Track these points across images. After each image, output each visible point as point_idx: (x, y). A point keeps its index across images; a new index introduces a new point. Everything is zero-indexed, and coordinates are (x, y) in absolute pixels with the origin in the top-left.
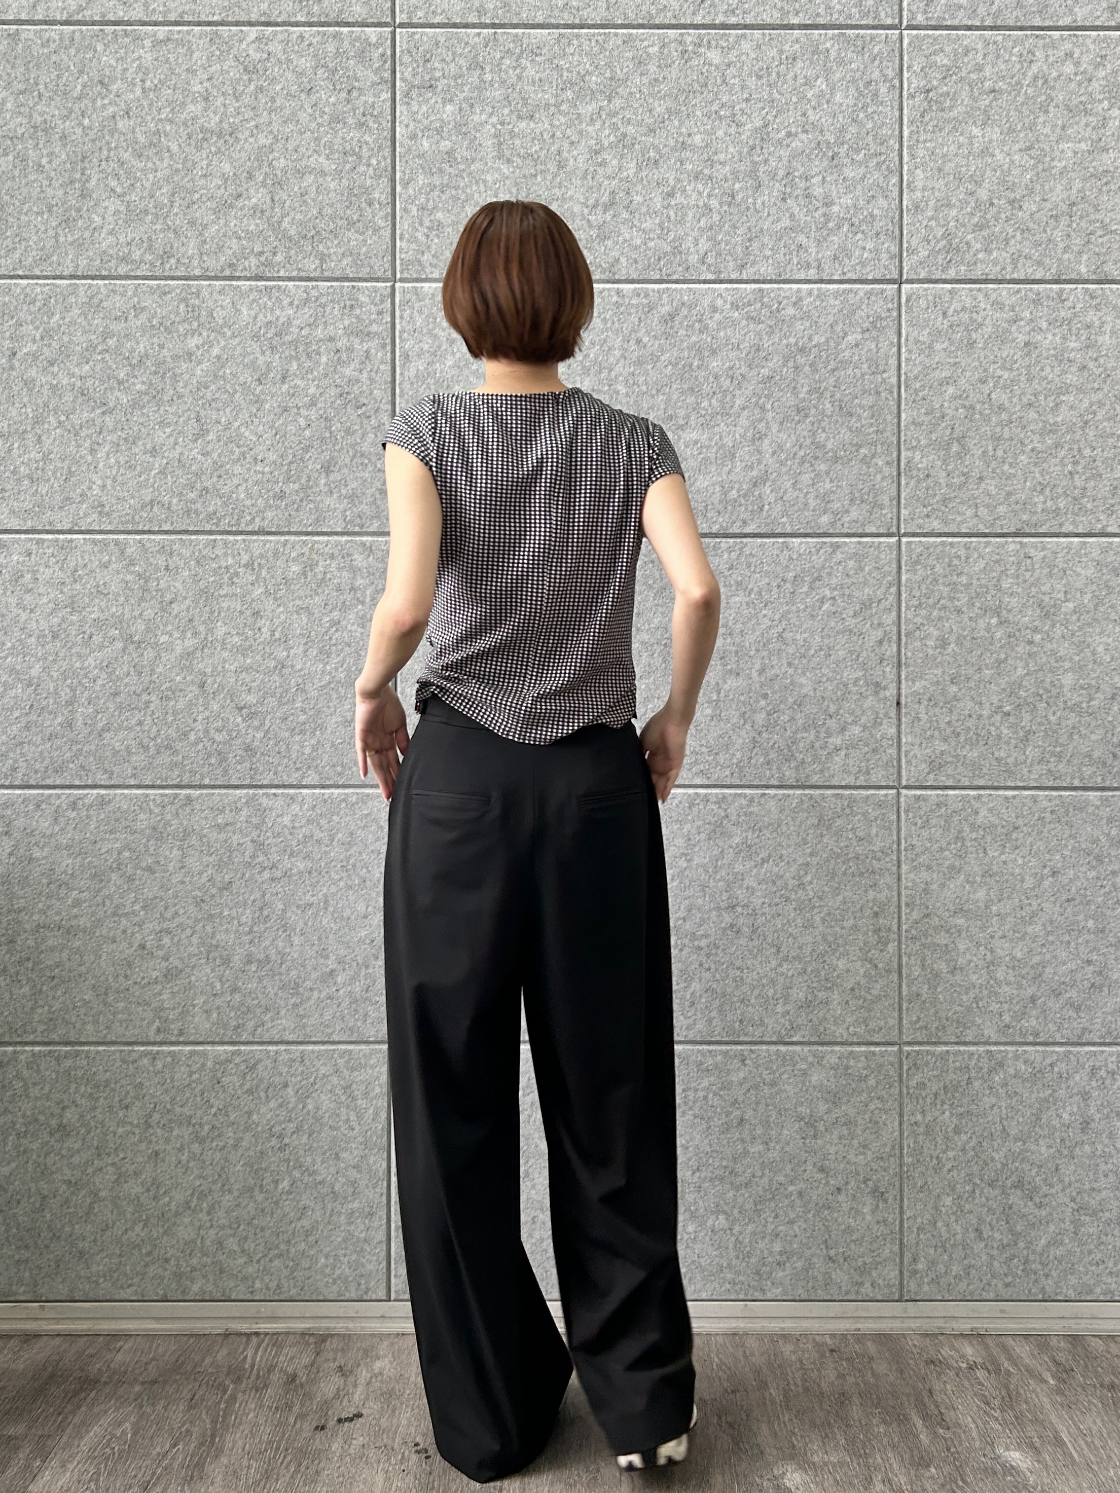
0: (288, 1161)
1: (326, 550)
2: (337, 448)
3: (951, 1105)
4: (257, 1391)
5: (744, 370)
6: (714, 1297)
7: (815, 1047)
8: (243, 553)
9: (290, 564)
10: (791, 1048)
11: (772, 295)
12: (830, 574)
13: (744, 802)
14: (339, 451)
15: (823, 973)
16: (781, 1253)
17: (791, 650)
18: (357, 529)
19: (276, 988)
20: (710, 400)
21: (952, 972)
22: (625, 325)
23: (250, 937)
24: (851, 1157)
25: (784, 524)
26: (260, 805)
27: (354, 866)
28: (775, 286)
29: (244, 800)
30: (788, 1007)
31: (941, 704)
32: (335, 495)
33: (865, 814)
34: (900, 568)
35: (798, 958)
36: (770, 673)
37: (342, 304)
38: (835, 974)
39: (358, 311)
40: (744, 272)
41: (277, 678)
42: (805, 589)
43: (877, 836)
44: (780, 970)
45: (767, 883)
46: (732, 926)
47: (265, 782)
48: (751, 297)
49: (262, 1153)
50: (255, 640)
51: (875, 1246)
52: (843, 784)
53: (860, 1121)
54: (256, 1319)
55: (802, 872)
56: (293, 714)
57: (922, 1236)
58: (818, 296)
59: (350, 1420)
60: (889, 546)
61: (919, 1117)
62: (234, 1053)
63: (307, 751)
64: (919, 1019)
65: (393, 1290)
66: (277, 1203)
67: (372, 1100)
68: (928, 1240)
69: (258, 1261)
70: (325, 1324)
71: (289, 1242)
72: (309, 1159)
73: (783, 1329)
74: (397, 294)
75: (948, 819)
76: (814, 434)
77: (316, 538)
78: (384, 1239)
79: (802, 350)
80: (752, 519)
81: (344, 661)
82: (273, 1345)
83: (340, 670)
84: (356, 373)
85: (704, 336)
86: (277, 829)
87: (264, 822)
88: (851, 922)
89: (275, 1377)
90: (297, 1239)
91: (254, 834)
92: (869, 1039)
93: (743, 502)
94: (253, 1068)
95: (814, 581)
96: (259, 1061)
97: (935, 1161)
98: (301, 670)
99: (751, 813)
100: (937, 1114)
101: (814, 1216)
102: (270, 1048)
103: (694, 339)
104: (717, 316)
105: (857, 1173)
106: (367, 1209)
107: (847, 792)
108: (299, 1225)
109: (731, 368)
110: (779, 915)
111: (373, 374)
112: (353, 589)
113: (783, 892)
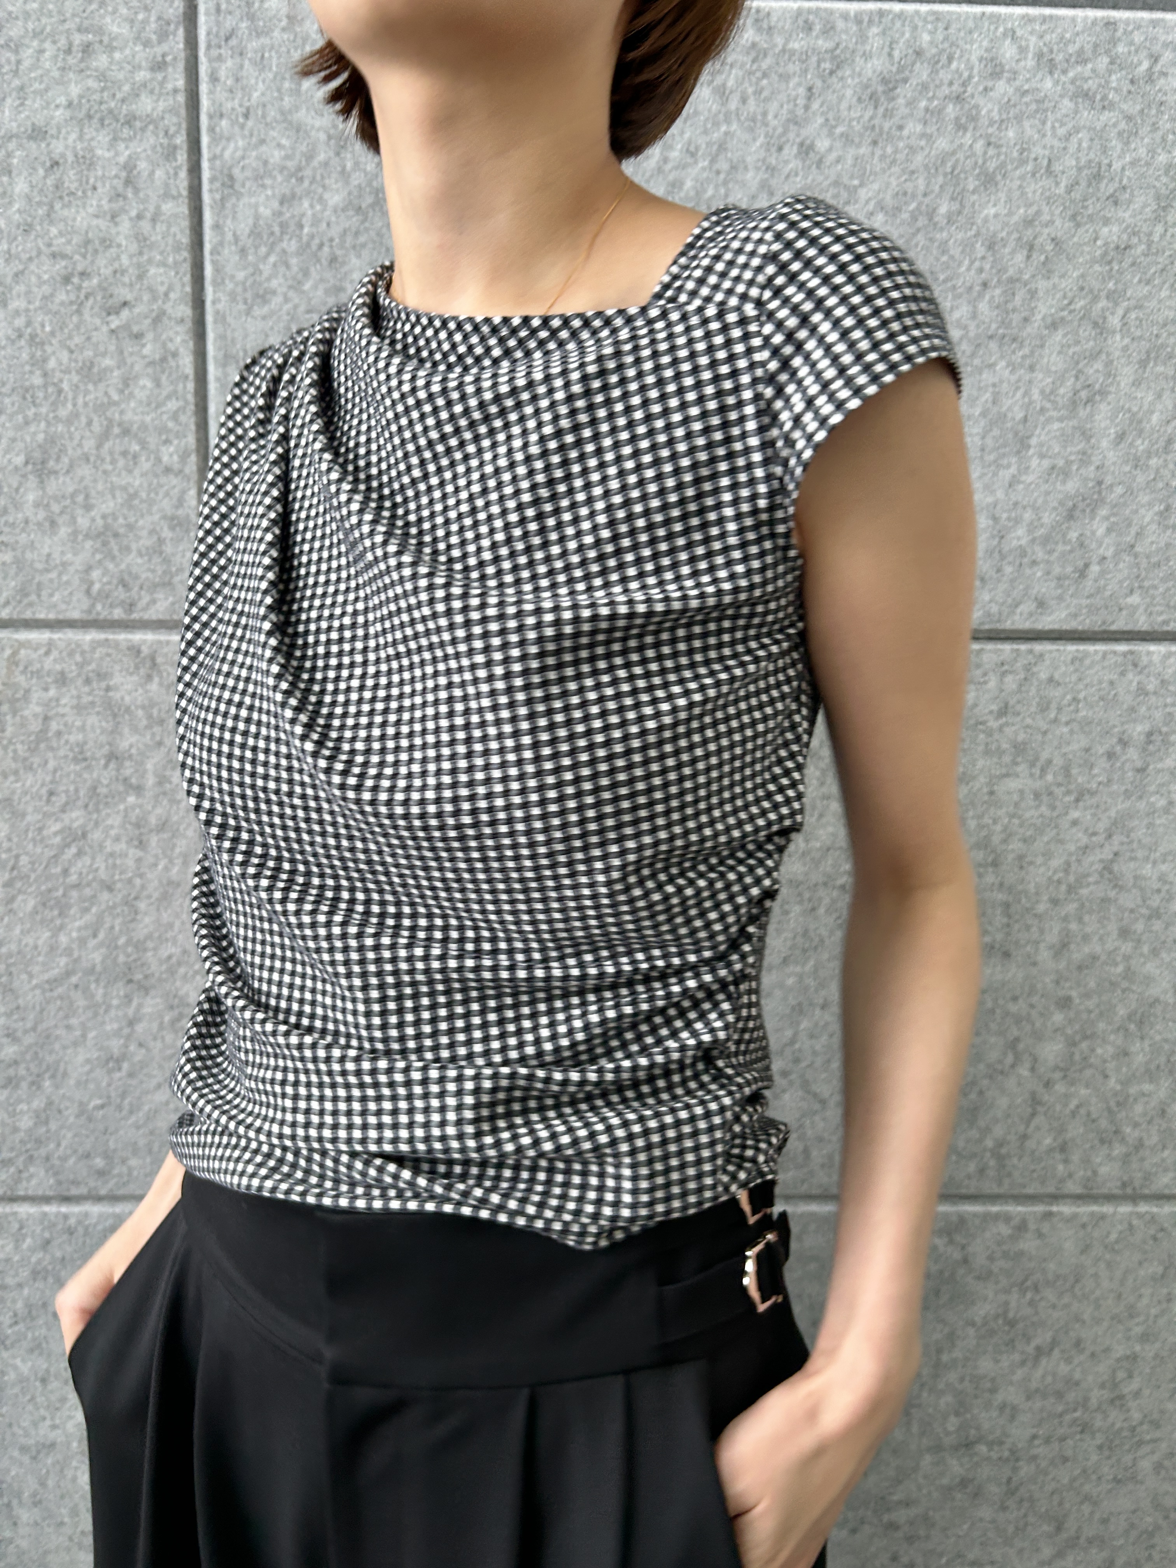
1: (48, 664)
2: (63, 413)
5: (1061, 226)
11: (1138, 37)
13: (1005, 1230)
14: (69, 422)
17: (1128, 900)
18: (118, 613)
20: (973, 303)
22: (773, 107)
25: (1134, 608)
32: (64, 531)
35: (1097, 1541)
36: (1079, 953)
37: (63, 42)
39: (101, 61)
45: (1045, 1396)
46: (964, 1483)
48: (1085, 41)
55: (1121, 1375)
63: (26, 1123)
74: (202, 19)
77: (24, 635)
80: (1060, 598)
83: (92, 943)
84: (102, 223)
85: (968, 139)
93: (1040, 554)
103: (942, 144)
104: (1002, 87)
109: (1028, 222)
110: (1065, 1460)
111: (145, 226)
112: (112, 757)
113: (1077, 1414)
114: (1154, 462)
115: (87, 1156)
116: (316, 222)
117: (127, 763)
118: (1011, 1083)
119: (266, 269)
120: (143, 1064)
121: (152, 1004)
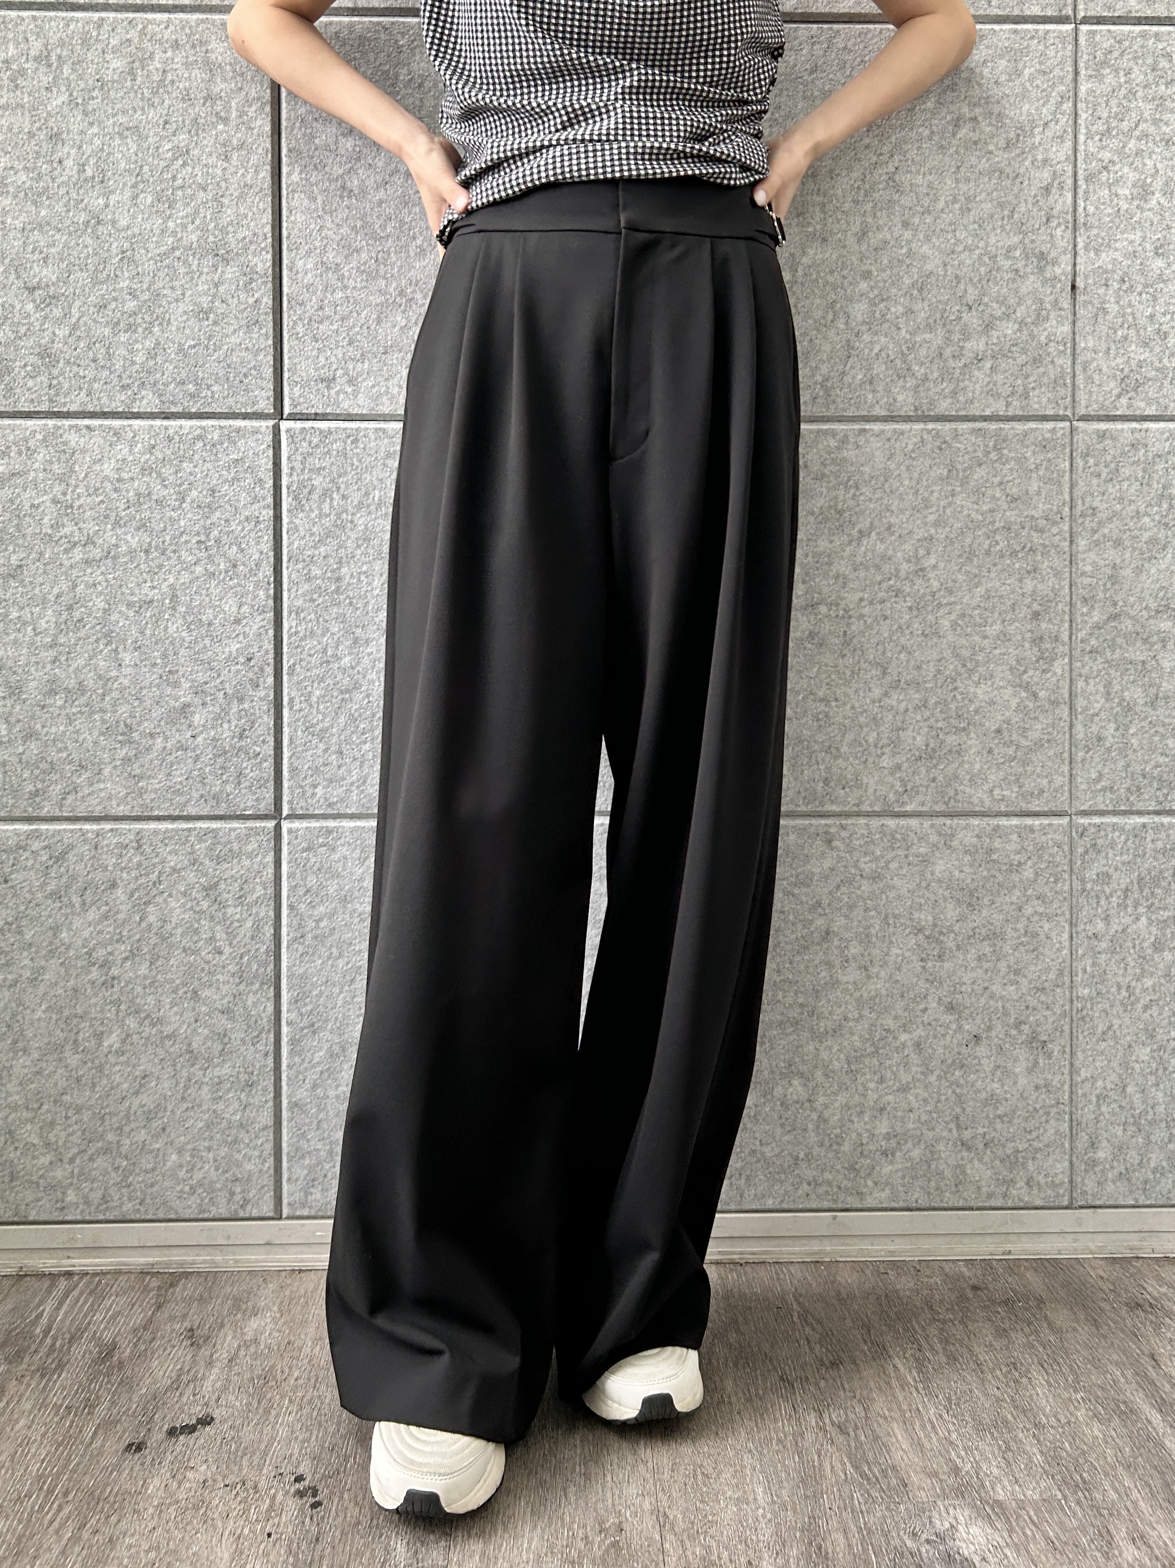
0: (118, 1003)
1: (167, 34)
3: (1149, 907)
4: (43, 1376)
6: (785, 1206)
7: (942, 820)
8: (32, 38)
9: (108, 57)
10: (903, 822)
13: (833, 443)
15: (953, 706)
16: (888, 1137)
17: (906, 201)
19: (96, 733)
21: (1153, 704)
23: (52, 653)
24: (996, 988)
26: (65, 443)
27: (218, 541)
29: (39, 437)
30: (898, 759)
31: (1140, 288)
33: (1021, 461)
34: (1076, 73)
35: (914, 683)
36: (875, 239)
38: (972, 708)
41: (89, 241)
43: (1039, 493)
44: (886, 702)
45: (867, 568)
47: (74, 408)
49: (76, 991)
50: (53, 180)
51: (1033, 1123)
52: (988, 413)
53: (1010, 933)
54: (68, 1250)
55: (921, 552)
56: (115, 299)
57: (1104, 1109)
59: (189, 1429)
60: (1061, 37)
61: (1100, 926)
62: (29, 835)
63: (140, 358)
64: (1101, 775)
65: (285, 1201)
66: (100, 1069)
67: (250, 906)
68: (1113, 1113)
69: (72, 1161)
70: (176, 1256)
71: (120, 1128)
72: (151, 1000)
73: (892, 1253)
75: (1148, 466)
77: (150, 16)
78: (271, 1122)
81: (196, 212)
82: (90, 1293)
83: (190, 227)
86: (93, 482)
87: (72, 471)
88: (998, 627)
89: (78, 1351)
90: (133, 1125)
91: (58, 489)
92: (1024, 806)
94: (60, 858)
96: (71, 847)
97: (1124, 993)
98: (128, 227)
100: (1127, 920)
101: (939, 1078)
102: (87, 827)
105: (1006, 1014)
106: (243, 1077)
107: (993, 426)
108: (136, 1102)
110: (886, 618)
112: (208, 98)
113: (891, 582)
115: (183, 383)
117: (218, 102)
118: (832, 334)
120: (224, 316)
121: (231, 272)
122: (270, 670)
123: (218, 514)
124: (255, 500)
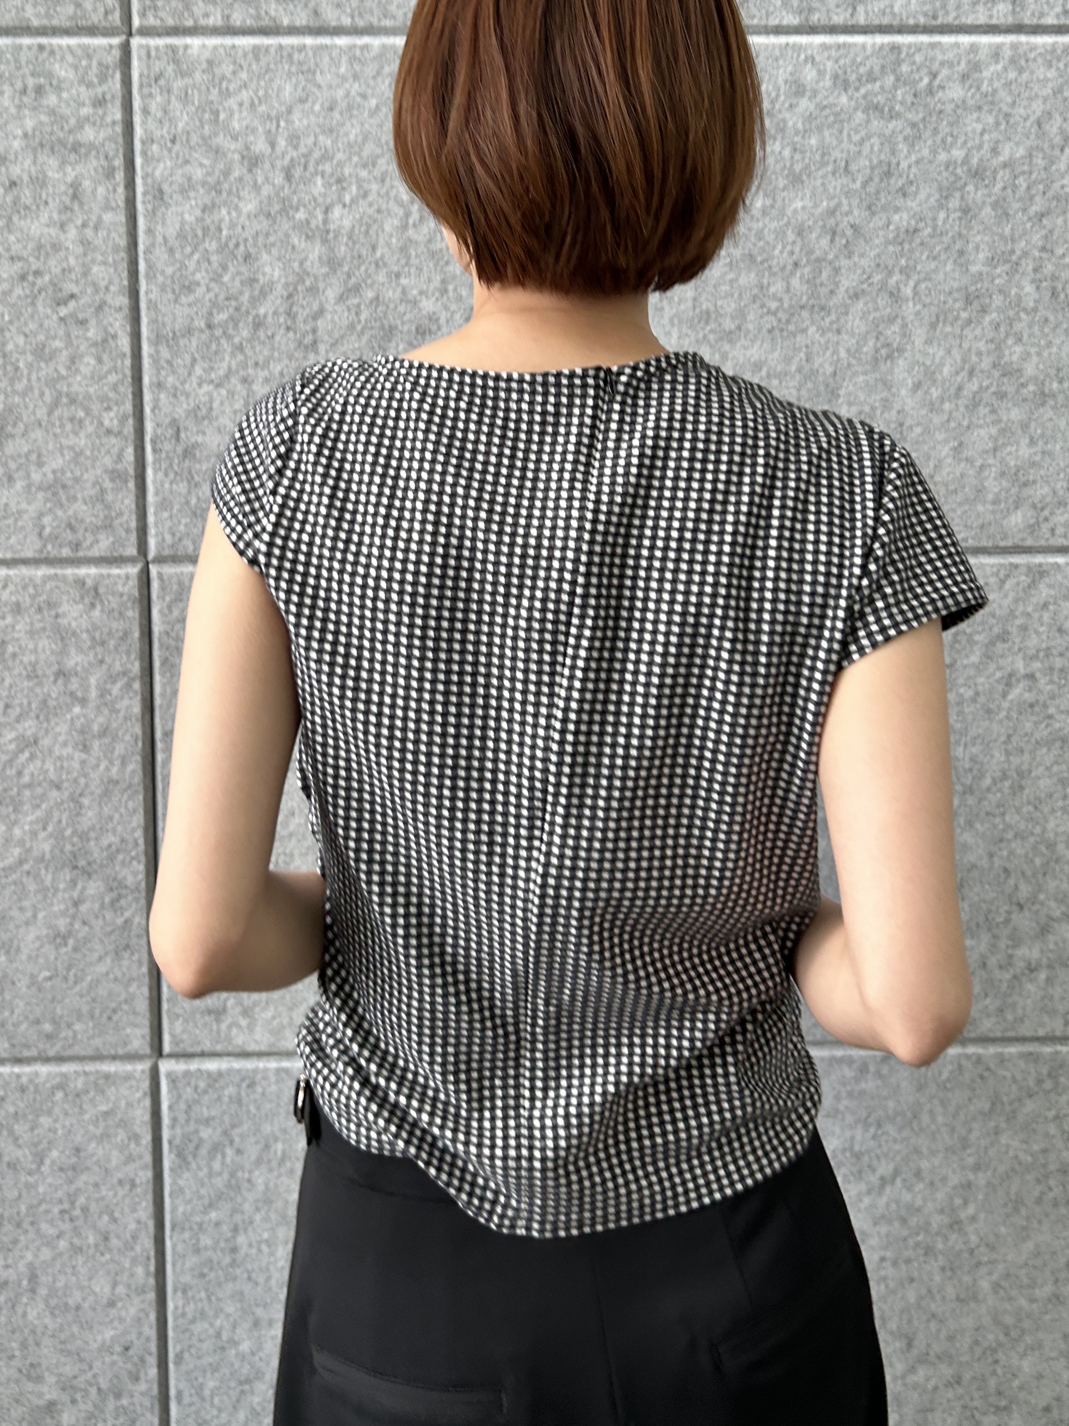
2: (19, 386)
5: (858, 217)
11: (918, 58)
12: (1024, 628)
13: (848, 1073)
14: (24, 394)
18: (66, 552)
27: (85, 1210)
28: (924, 39)
32: (19, 485)
35: (945, 1357)
37: (19, 85)
38: (1016, 1383)
39: (51, 99)
40: (861, 9)
42: (974, 659)
44: (911, 1379)
45: (890, 1222)
48: (875, 63)
52: (1041, 1033)
55: (958, 1201)
58: (1013, 61)
74: (135, 63)
76: (999, 346)
79: (977, 174)
83: (42, 835)
84: (53, 232)
88: (1049, 1289)
95: (992, 643)
99: (862, 1093)
104: (804, 104)
107: (1047, 1050)
109: (832, 212)
110: (912, 1280)
111: (89, 233)
112: (61, 674)
113: (920, 1238)
114: (947, 406)
115: (37, 1022)
116: (232, 226)
117: (74, 680)
119: (192, 265)
120: (86, 940)
121: (94, 887)
122: (152, 1361)
123: (84, 1177)
124: (130, 1159)
